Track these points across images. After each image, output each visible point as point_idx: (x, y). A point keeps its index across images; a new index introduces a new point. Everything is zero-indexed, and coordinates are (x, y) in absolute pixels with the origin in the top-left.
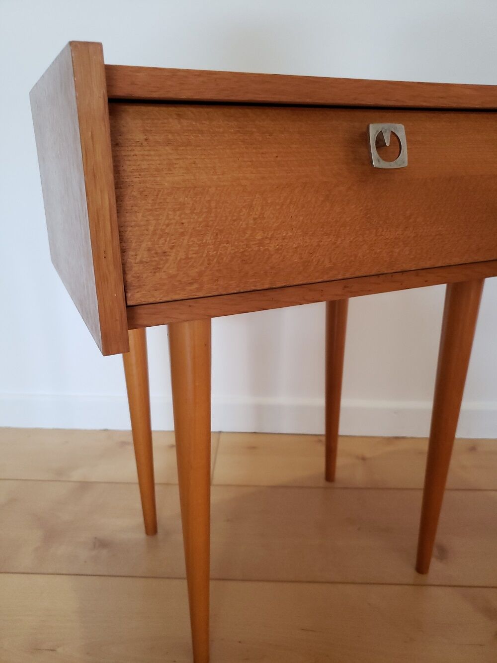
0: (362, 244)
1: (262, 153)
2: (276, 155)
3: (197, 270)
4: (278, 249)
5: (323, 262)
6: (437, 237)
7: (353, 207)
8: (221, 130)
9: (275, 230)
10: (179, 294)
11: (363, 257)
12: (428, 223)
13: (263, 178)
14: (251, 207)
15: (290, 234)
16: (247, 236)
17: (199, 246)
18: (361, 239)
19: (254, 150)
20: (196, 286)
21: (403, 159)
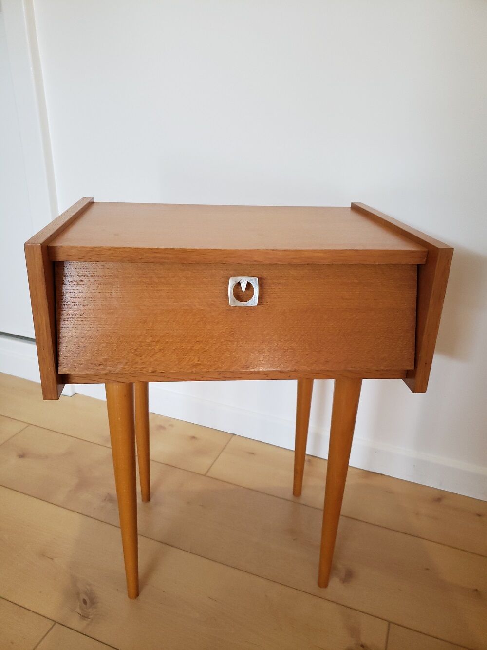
0: (225, 350)
1: (157, 290)
2: (167, 291)
3: (103, 358)
4: (161, 349)
5: (194, 359)
6: (289, 350)
7: (221, 326)
8: (131, 275)
9: (161, 337)
10: (90, 371)
11: (225, 359)
12: (282, 340)
13: (156, 305)
14: (146, 322)
15: (171, 341)
16: (140, 339)
17: (107, 343)
18: (225, 347)
19: (152, 288)
20: (102, 367)
21: (254, 301)
